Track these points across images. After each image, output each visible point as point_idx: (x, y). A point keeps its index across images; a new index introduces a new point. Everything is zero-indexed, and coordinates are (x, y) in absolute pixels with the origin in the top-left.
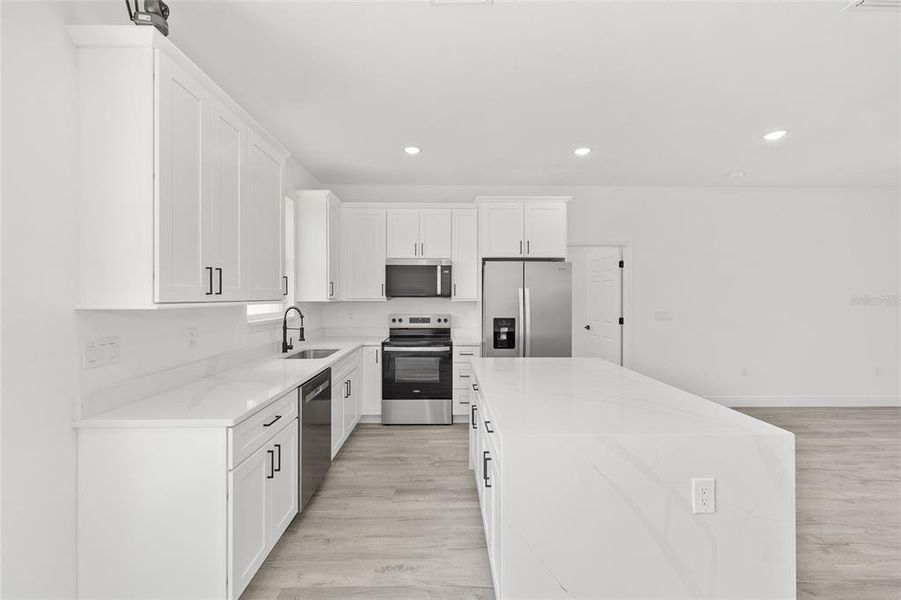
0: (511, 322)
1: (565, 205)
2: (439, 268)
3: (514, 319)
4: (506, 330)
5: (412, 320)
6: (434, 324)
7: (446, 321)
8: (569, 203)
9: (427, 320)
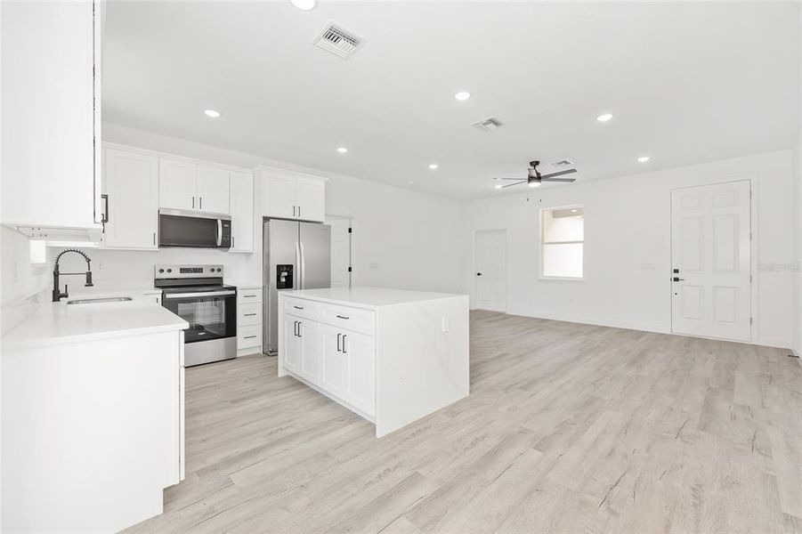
0: (289, 268)
1: (324, 185)
2: (220, 222)
3: (292, 266)
4: (286, 274)
5: (182, 270)
6: (206, 274)
7: (219, 270)
8: (326, 183)
9: (200, 270)
